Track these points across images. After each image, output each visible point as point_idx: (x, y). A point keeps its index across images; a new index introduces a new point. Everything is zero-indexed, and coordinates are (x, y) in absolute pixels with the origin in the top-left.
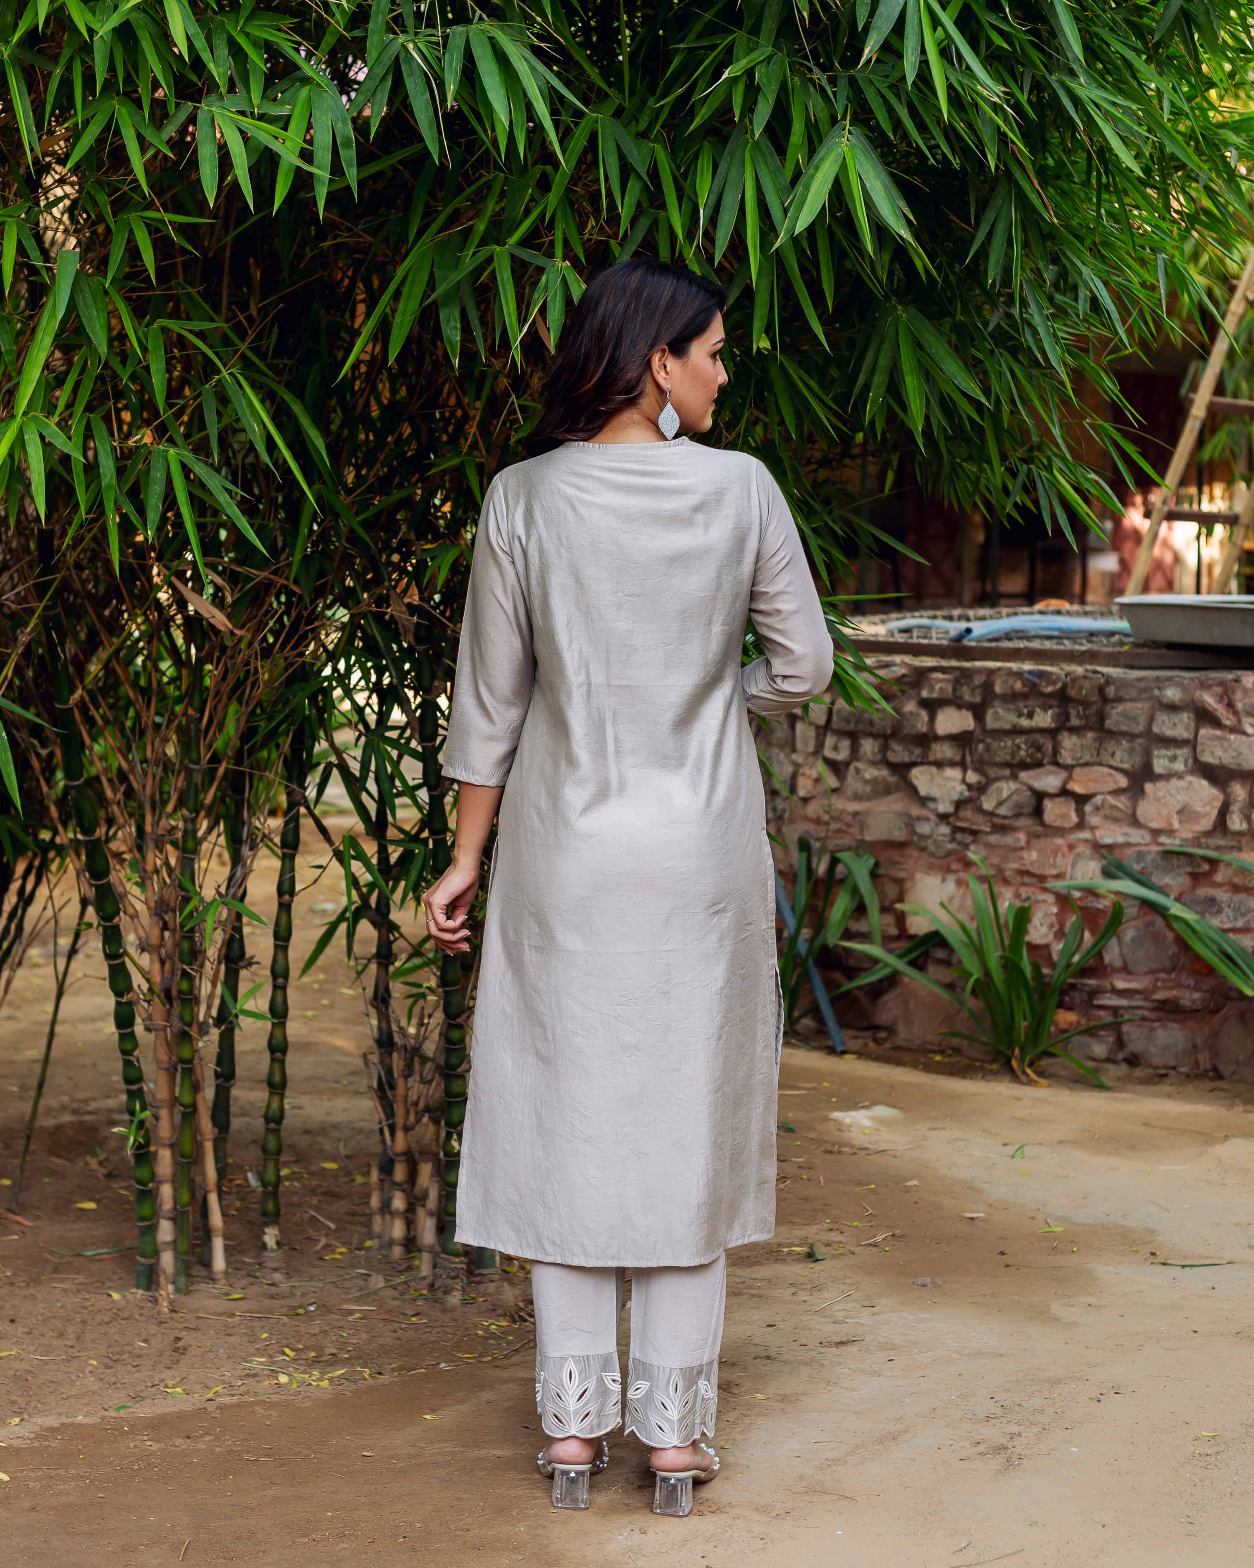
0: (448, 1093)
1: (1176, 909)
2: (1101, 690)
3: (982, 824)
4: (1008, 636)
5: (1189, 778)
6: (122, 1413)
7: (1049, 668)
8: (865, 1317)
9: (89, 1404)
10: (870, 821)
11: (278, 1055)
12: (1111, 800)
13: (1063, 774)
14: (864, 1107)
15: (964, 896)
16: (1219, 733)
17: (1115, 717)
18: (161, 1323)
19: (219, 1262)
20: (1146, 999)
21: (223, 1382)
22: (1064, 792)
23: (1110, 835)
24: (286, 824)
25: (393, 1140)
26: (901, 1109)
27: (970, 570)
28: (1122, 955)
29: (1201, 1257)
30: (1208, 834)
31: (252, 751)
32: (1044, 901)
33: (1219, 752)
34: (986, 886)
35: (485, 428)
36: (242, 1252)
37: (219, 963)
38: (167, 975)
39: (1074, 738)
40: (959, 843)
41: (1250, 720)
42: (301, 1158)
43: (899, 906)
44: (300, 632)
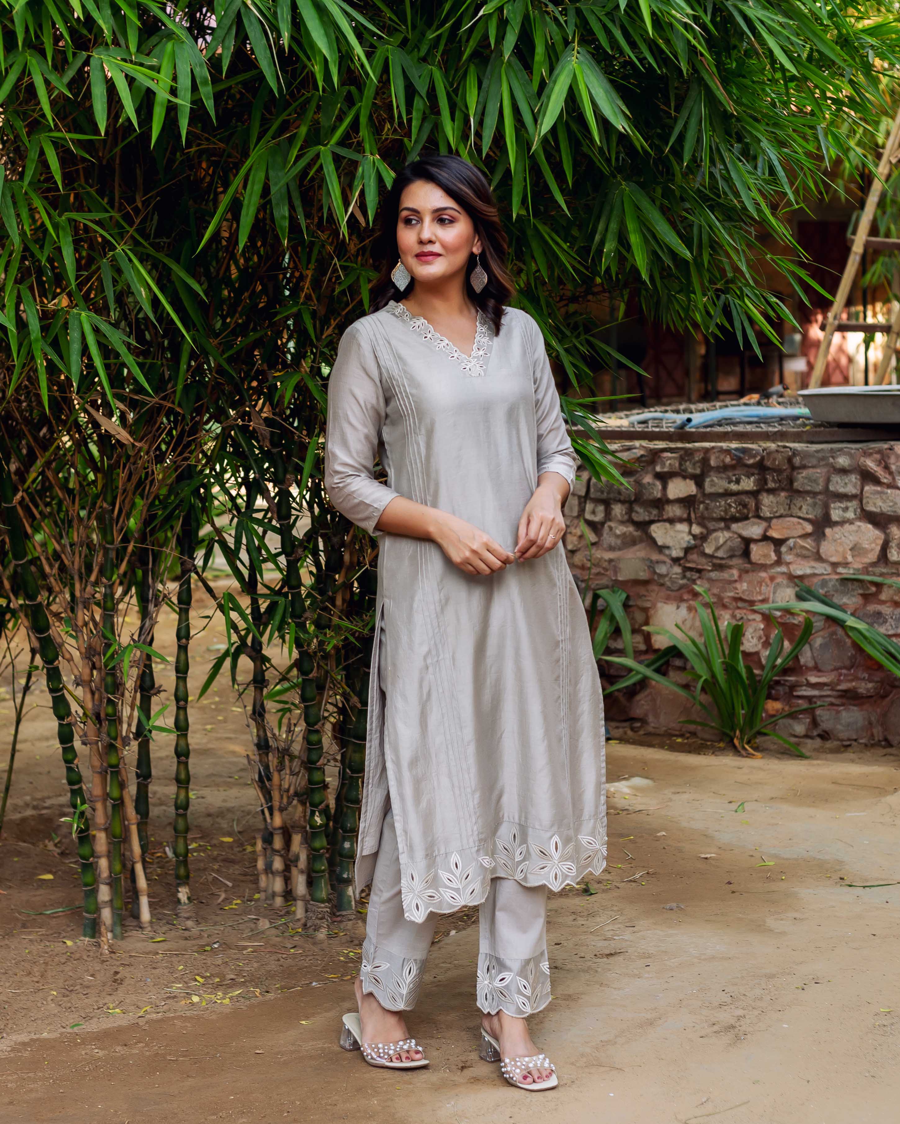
0: (310, 781)
1: (851, 622)
2: (790, 460)
3: (704, 564)
4: (719, 423)
5: (858, 523)
6: (75, 1029)
7: (750, 446)
8: (628, 935)
9: (50, 1024)
10: (621, 565)
11: (183, 758)
12: (800, 542)
13: (764, 524)
14: (625, 779)
15: (694, 618)
16: (879, 489)
17: (801, 479)
18: (104, 961)
19: (145, 915)
20: (832, 690)
21: (151, 1003)
22: (765, 538)
23: (801, 568)
24: (181, 586)
25: (272, 819)
26: (652, 779)
27: (695, 375)
28: (813, 658)
29: (877, 879)
30: (874, 564)
31: (153, 532)
32: (754, 620)
33: (880, 503)
34: (709, 611)
35: (316, 284)
36: (163, 907)
37: (136, 692)
38: (96, 703)
39: (771, 497)
40: (688, 580)
42: (205, 835)
43: (645, 628)
44: (184, 442)
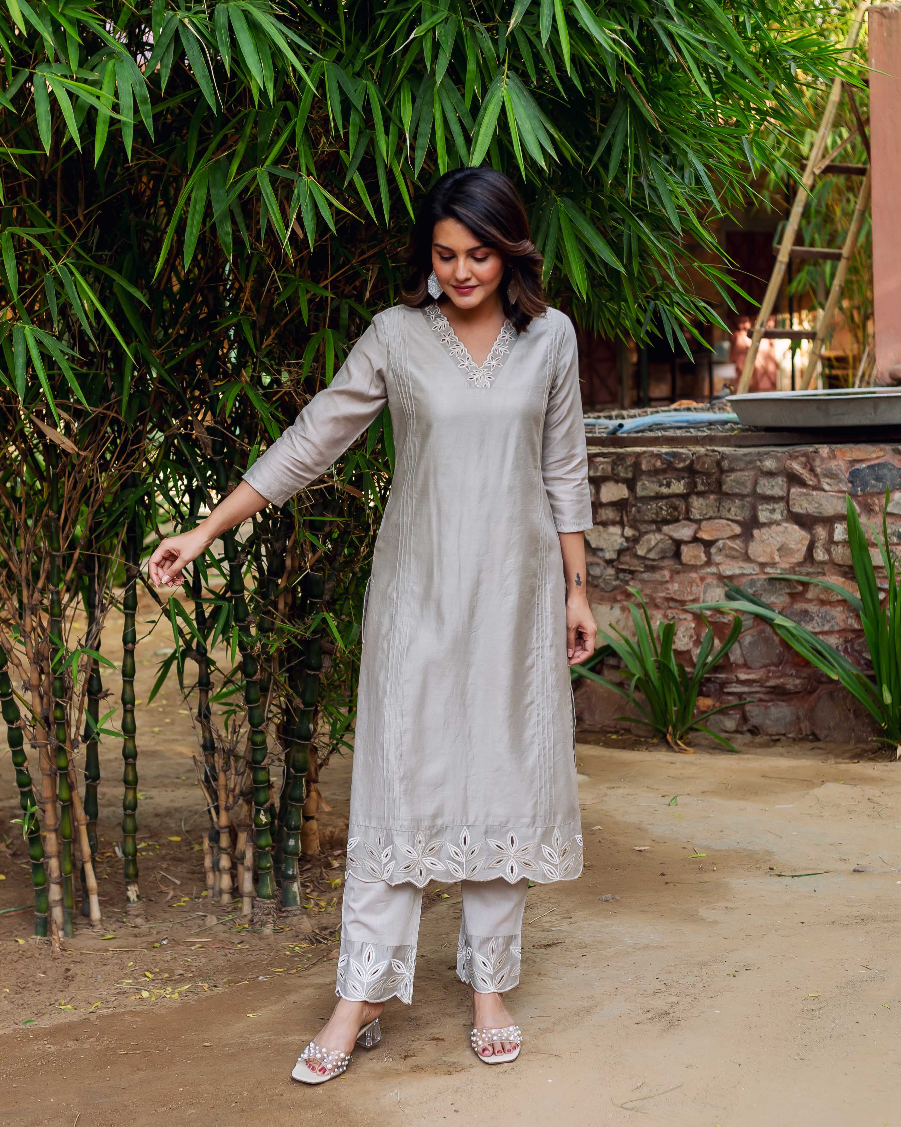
0: (255, 781)
1: (779, 620)
2: (718, 463)
3: (637, 566)
4: (650, 429)
5: (785, 525)
6: (28, 1025)
7: (680, 450)
8: (565, 926)
9: (4, 1021)
11: (131, 760)
12: (729, 543)
13: (694, 526)
15: (627, 618)
16: (805, 490)
17: (730, 482)
18: (55, 959)
19: (96, 913)
20: (761, 686)
21: (102, 999)
22: (695, 540)
23: (730, 568)
24: (127, 592)
25: (218, 818)
26: (588, 775)
27: (628, 382)
28: (743, 655)
29: (805, 869)
30: (800, 564)
31: (98, 538)
32: (685, 619)
33: (805, 505)
34: (642, 611)
35: (256, 295)
36: (113, 905)
37: (83, 696)
38: (45, 707)
39: (701, 500)
40: (622, 581)
41: (827, 480)
42: (154, 835)
44: (128, 451)
